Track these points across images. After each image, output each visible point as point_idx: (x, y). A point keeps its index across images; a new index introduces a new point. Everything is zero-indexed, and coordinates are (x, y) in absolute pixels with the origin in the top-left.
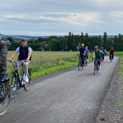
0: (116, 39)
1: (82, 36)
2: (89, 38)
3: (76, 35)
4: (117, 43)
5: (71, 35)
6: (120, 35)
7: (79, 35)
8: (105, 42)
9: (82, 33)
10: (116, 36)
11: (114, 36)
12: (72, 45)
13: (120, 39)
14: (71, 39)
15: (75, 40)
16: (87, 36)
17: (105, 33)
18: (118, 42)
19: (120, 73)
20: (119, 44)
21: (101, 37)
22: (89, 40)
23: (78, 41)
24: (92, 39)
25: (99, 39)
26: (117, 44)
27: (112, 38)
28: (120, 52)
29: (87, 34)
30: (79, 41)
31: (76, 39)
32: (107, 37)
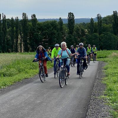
0: (93, 26)
1: (25, 21)
2: (39, 24)
3: (12, 19)
4: (95, 34)
5: (2, 18)
6: (99, 18)
7: (18, 19)
8: (71, 32)
9: (24, 14)
10: (92, 19)
11: (87, 19)
12: (4, 41)
13: (101, 26)
14: (2, 26)
15: (10, 29)
16: (34, 20)
17: (71, 15)
18: (95, 32)
19: (103, 96)
20: (97, 34)
21: (64, 22)
22: (40, 29)
23: (17, 32)
24: (45, 26)
25: (59, 27)
26: (96, 36)
27: (84, 23)
28: (101, 51)
29: (34, 16)
30: (19, 31)
31: (13, 28)
32: (75, 23)
